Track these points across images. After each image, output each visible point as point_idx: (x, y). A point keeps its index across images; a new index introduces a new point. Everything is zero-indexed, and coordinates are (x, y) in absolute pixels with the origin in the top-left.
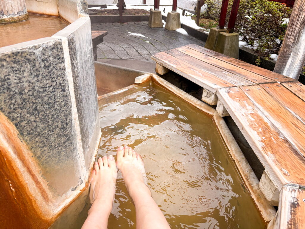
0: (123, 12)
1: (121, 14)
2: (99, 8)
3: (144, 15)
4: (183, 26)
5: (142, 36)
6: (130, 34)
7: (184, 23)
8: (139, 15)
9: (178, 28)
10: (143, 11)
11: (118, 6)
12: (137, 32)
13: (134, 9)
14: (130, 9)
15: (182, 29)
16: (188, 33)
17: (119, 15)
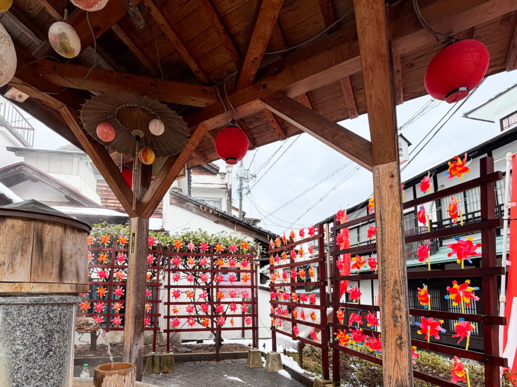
0: (220, 348)
1: (218, 351)
2: (195, 343)
3: (242, 352)
4: (285, 367)
5: (240, 380)
6: (226, 377)
7: (287, 364)
8: (237, 352)
9: (280, 369)
10: (241, 347)
11: (215, 341)
12: (234, 375)
13: (232, 344)
14: (227, 344)
15: (284, 370)
16: (292, 377)
17: (215, 352)
